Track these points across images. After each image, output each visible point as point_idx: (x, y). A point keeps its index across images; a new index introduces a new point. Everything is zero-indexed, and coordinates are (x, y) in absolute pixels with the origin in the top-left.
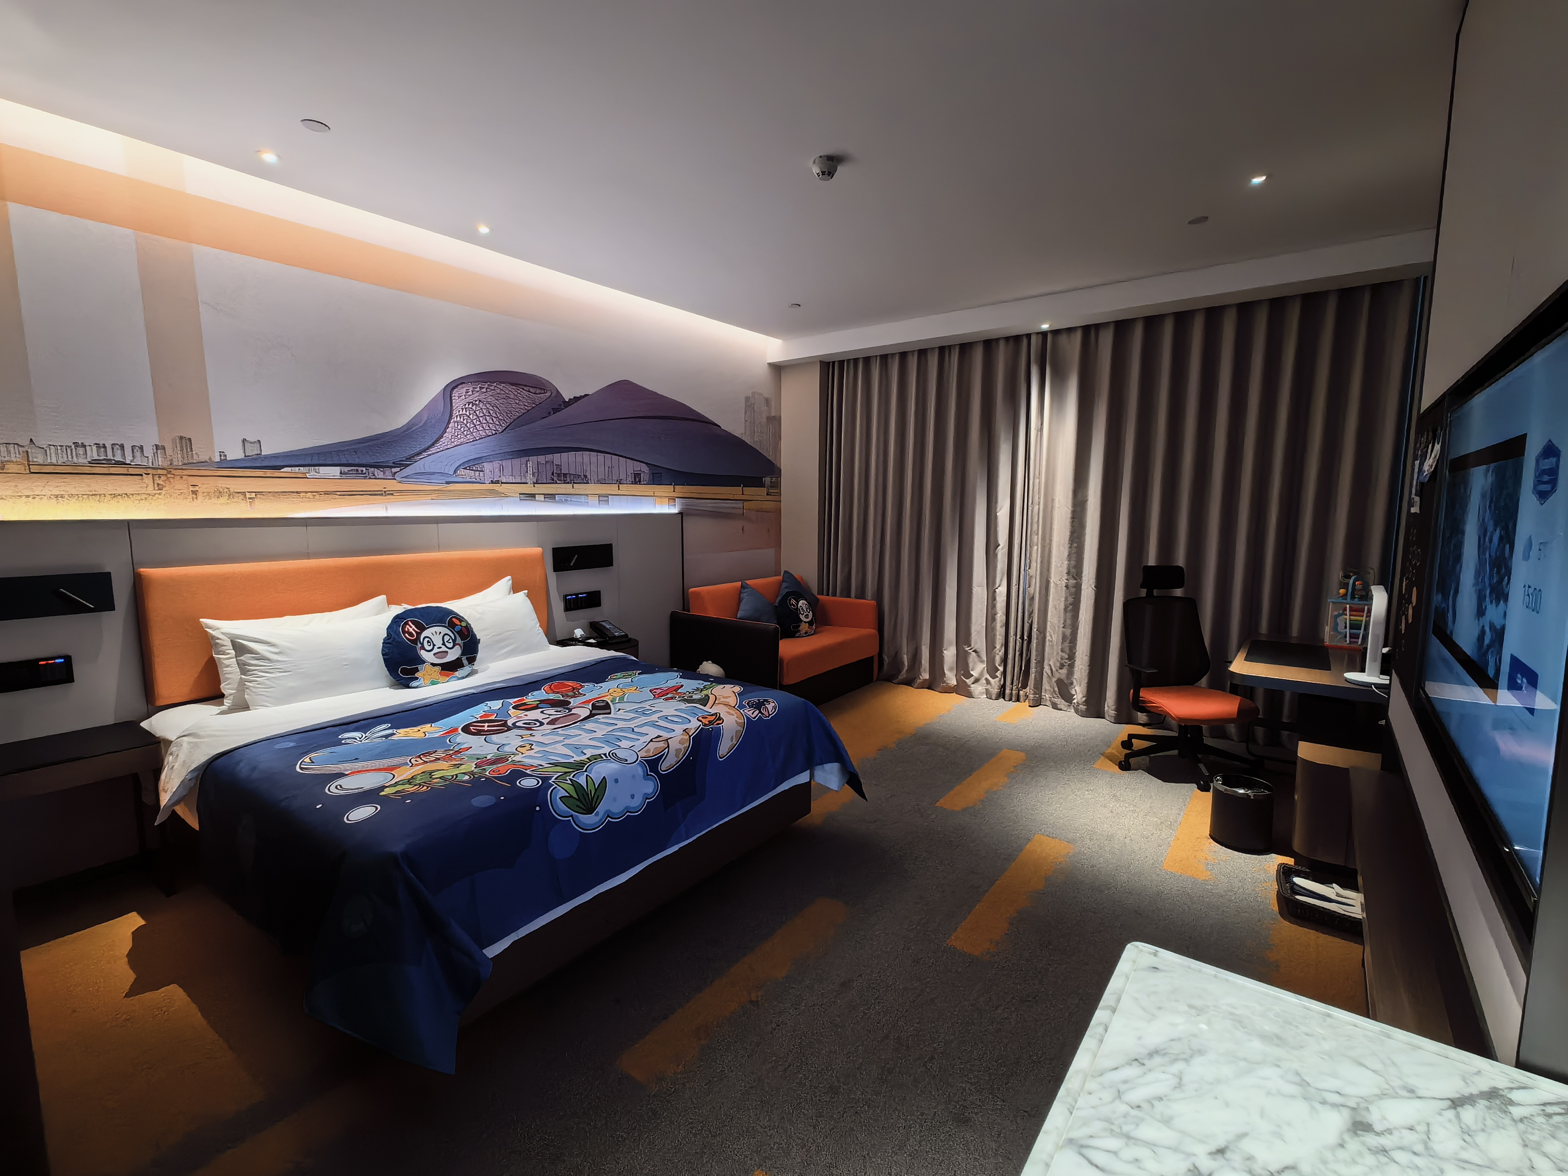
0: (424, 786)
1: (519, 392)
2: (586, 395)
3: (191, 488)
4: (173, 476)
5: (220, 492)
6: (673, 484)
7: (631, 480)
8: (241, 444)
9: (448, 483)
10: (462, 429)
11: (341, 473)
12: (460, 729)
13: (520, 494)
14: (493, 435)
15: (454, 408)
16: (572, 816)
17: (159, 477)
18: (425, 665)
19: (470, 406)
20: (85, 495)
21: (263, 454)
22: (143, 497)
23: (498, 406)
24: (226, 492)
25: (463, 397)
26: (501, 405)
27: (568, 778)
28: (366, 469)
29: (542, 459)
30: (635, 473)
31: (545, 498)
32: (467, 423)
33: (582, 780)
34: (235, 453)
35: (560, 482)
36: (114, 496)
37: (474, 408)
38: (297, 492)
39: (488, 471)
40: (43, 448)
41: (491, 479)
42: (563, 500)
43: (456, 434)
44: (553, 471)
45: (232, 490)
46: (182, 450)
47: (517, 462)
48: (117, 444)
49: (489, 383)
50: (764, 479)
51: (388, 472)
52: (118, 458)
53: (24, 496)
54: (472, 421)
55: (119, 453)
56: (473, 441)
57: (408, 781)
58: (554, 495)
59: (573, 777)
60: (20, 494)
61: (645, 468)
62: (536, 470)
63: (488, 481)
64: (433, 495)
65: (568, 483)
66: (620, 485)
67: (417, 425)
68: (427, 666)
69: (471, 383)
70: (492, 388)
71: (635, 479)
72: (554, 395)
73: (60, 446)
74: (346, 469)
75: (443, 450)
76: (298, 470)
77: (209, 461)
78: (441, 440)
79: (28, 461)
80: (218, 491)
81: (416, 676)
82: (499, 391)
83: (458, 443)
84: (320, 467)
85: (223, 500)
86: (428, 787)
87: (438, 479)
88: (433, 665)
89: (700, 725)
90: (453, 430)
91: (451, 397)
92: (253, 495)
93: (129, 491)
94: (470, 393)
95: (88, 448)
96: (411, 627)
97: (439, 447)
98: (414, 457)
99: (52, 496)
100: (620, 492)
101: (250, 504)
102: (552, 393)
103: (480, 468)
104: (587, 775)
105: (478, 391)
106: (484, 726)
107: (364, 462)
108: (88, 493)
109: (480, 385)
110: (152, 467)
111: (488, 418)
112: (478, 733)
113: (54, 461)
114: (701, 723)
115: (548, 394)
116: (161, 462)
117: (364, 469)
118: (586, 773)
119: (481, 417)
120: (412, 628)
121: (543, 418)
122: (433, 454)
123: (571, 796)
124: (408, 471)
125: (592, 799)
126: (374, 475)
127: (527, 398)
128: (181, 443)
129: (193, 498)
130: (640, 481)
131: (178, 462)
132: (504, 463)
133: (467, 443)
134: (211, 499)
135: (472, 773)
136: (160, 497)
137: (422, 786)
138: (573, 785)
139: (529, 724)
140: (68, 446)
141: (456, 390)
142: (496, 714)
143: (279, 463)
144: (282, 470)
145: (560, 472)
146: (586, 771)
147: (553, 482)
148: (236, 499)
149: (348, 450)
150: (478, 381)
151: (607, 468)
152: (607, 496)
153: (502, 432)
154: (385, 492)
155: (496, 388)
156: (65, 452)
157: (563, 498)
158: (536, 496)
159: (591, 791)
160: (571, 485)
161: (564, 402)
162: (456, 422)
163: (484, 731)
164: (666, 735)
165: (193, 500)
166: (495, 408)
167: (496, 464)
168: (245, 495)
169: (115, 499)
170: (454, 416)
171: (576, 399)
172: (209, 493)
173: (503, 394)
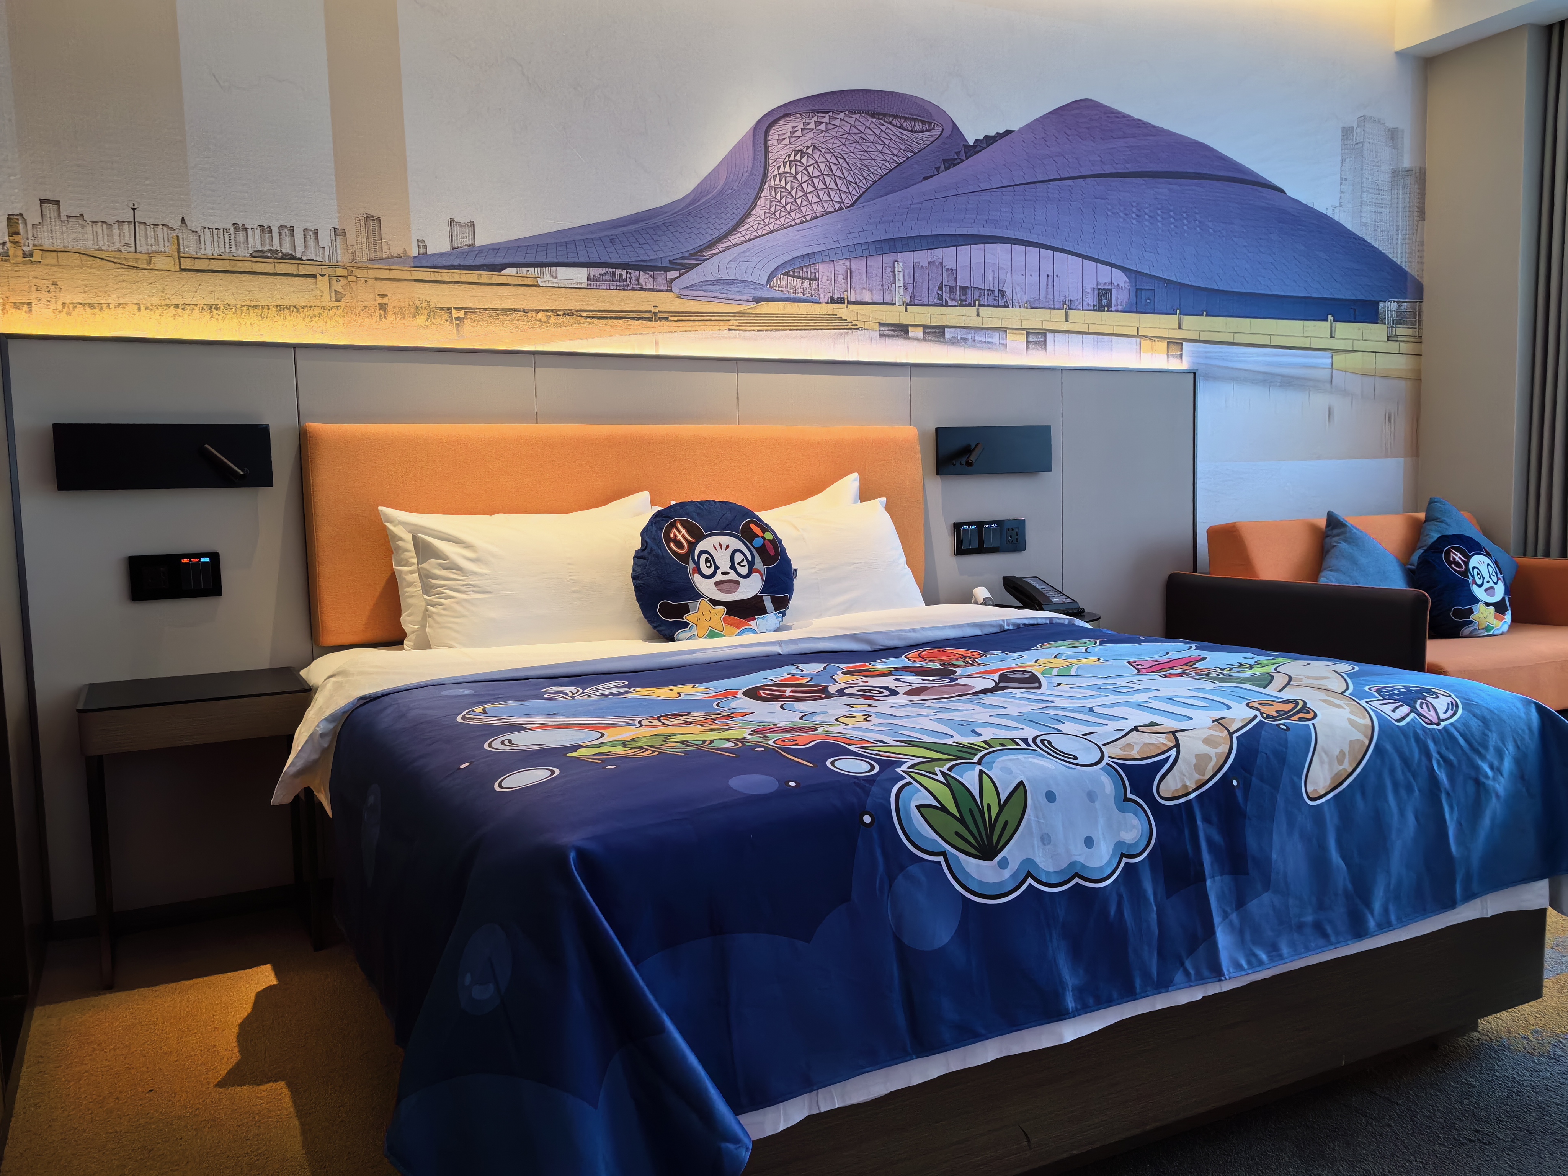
0: (647, 750)
1: (883, 128)
2: (1008, 132)
3: (379, 300)
4: (354, 279)
5: (417, 307)
6: (1178, 311)
7: (1091, 304)
8: (447, 228)
9: (757, 300)
10: (783, 201)
11: (589, 279)
12: (740, 694)
13: (880, 324)
14: (836, 211)
15: (771, 162)
16: (944, 854)
17: (338, 281)
18: (699, 601)
19: (798, 157)
20: (244, 306)
21: (478, 244)
22: (317, 311)
23: (846, 156)
24: (425, 308)
25: (787, 141)
26: (852, 154)
27: (937, 769)
28: (627, 272)
29: (921, 257)
30: (1099, 289)
31: (924, 333)
32: (792, 189)
33: (970, 778)
34: (439, 244)
35: (954, 303)
36: (281, 308)
37: (804, 160)
38: (524, 309)
39: (825, 278)
40: (196, 232)
41: (830, 295)
42: (959, 338)
43: (773, 209)
44: (942, 282)
45: (433, 304)
46: (367, 238)
47: (876, 262)
48: (286, 227)
49: (831, 114)
50: (1381, 305)
51: (661, 278)
52: (287, 249)
53: (172, 305)
54: (800, 185)
55: (287, 239)
56: (801, 223)
57: (622, 743)
58: (943, 328)
59: (950, 769)
60: (168, 302)
61: (1120, 279)
62: (910, 277)
63: (824, 298)
64: (731, 323)
65: (969, 305)
66: (1070, 312)
67: (708, 193)
68: (703, 603)
69: (800, 114)
70: (837, 122)
71: (1100, 300)
72: (947, 132)
73: (216, 229)
74: (597, 272)
75: (749, 240)
76: (525, 272)
77: (403, 255)
78: (749, 220)
79: (179, 252)
80: (415, 306)
81: (685, 620)
82: (847, 128)
83: (776, 226)
84: (558, 268)
85: (421, 320)
86: (653, 752)
87: (740, 293)
88: (715, 603)
89: (1256, 717)
90: (769, 201)
91: (766, 141)
92: (462, 314)
93: (299, 302)
94: (799, 133)
95: (250, 232)
96: (679, 532)
97: (743, 233)
98: (701, 251)
99: (205, 307)
100: (1069, 327)
101: (456, 329)
102: (943, 130)
103: (811, 273)
104: (981, 772)
105: (813, 129)
106: (785, 691)
107: (624, 259)
108: (249, 303)
109: (815, 118)
110: (330, 264)
111: (828, 179)
112: (773, 699)
113: (209, 252)
114: (1258, 713)
115: (936, 132)
116: (341, 257)
117: (624, 272)
118: (978, 768)
119: (815, 177)
120: (681, 534)
121: (925, 179)
122: (734, 246)
123: (943, 809)
124: (693, 277)
125: (993, 826)
126: (639, 284)
127: (897, 140)
128: (367, 225)
129: (380, 316)
130: (1109, 305)
131: (362, 257)
132: (854, 265)
133: (791, 226)
134: (404, 318)
135: (743, 740)
136: (338, 312)
137: (644, 750)
138: (948, 785)
139: (870, 691)
140: (226, 229)
141: (774, 128)
142: (810, 678)
143: (499, 260)
144: (505, 272)
145: (954, 284)
146: (979, 763)
147: (939, 302)
148: (437, 320)
149: (600, 238)
150: (813, 111)
151: (1044, 279)
152: (1043, 333)
153: (851, 206)
154: (655, 313)
155: (843, 123)
156: (222, 238)
157: (959, 334)
158: (910, 329)
159: (989, 805)
160: (975, 309)
161: (967, 147)
162: (773, 187)
163: (784, 697)
164: (1170, 724)
165: (381, 320)
166: (841, 161)
167: (840, 267)
168: (451, 313)
169: (282, 314)
170: (770, 175)
171: (990, 140)
172: (401, 308)
173: (855, 134)
